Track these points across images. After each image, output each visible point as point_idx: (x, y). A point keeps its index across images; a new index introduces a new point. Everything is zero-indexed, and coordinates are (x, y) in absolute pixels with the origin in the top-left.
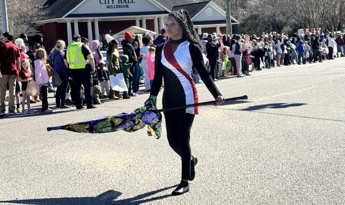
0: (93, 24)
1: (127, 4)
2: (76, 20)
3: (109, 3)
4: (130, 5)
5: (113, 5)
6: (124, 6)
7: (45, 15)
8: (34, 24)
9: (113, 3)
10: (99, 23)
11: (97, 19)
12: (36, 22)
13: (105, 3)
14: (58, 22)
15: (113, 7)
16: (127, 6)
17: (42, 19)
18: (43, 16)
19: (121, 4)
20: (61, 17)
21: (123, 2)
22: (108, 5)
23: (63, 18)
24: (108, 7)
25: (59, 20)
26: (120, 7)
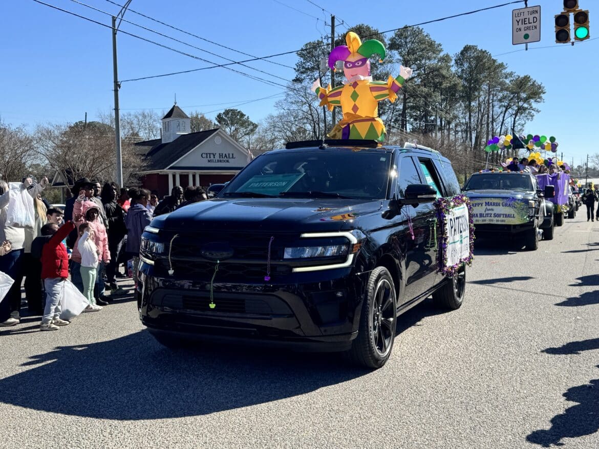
0: (194, 176)
1: (228, 159)
2: (178, 172)
3: (210, 157)
4: (230, 160)
5: (214, 159)
6: (224, 161)
7: (147, 166)
8: (135, 174)
9: (214, 157)
10: (201, 176)
11: (198, 172)
12: (138, 173)
13: (207, 157)
14: (160, 174)
15: (214, 161)
16: (228, 161)
17: (143, 170)
18: (145, 166)
19: (221, 159)
20: (163, 169)
21: (223, 157)
22: (209, 159)
23: (165, 170)
24: (209, 161)
25: (161, 172)
26: (221, 161)
